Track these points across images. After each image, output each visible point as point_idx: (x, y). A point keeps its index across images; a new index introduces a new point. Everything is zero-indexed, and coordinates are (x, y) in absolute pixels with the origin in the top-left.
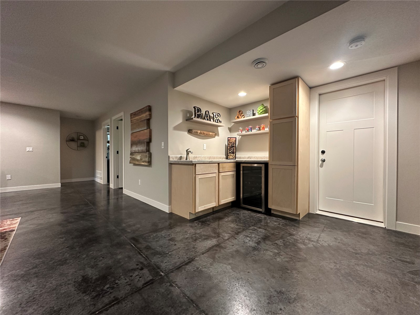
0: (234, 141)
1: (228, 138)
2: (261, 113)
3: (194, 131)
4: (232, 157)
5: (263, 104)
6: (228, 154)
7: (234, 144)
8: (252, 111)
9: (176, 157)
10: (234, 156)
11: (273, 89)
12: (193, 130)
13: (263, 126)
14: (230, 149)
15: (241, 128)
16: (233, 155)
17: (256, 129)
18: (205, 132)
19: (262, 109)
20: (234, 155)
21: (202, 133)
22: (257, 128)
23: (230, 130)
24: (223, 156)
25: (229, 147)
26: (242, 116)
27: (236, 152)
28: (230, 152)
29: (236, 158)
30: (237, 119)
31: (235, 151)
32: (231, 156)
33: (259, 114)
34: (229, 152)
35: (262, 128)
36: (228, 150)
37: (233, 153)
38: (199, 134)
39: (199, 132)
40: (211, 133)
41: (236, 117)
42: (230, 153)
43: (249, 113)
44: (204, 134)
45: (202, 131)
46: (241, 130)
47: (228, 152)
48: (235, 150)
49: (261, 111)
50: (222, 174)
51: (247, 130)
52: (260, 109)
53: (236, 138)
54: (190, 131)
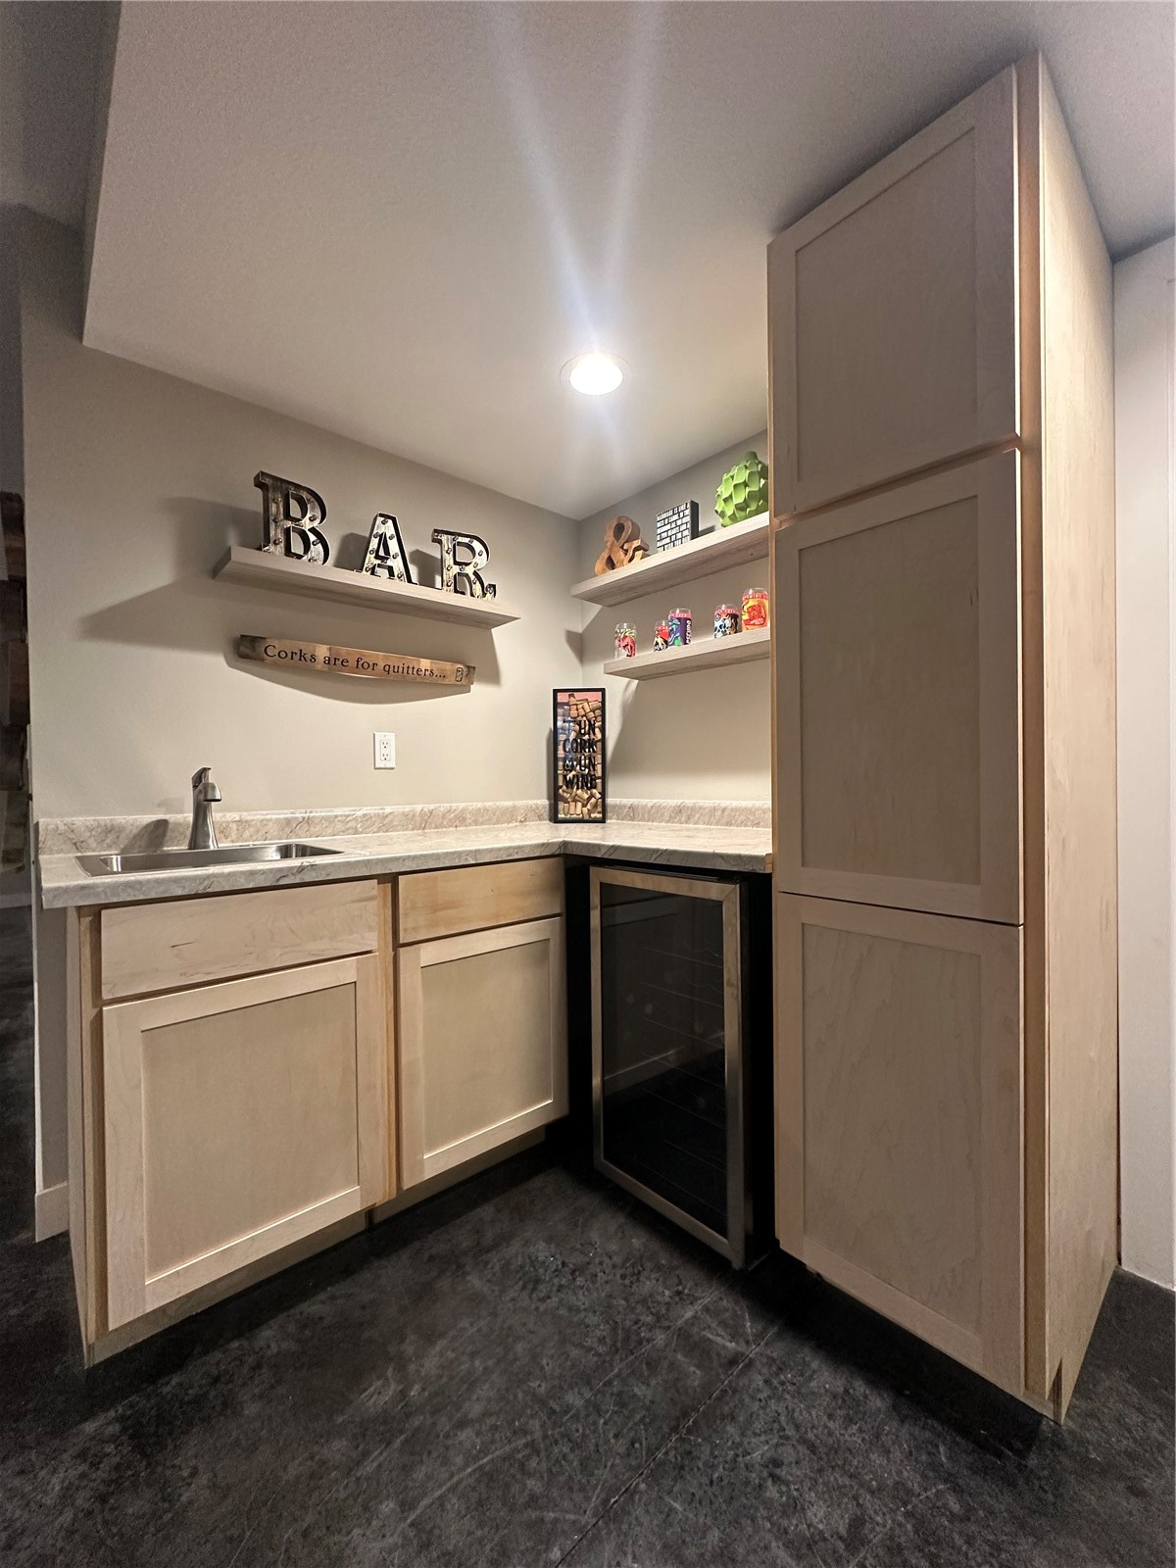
0: (593, 711)
1: (556, 692)
2: (739, 514)
3: (276, 645)
4: (584, 806)
5: (754, 455)
6: (556, 788)
7: (592, 727)
8: (687, 512)
9: (110, 830)
10: (593, 800)
11: (797, 251)
12: (269, 642)
13: (751, 603)
14: (571, 760)
15: (626, 630)
16: (586, 796)
17: (717, 624)
18: (380, 658)
19: (745, 484)
20: (592, 796)
21: (352, 663)
22: (720, 622)
23: (581, 646)
24: (531, 802)
25: (561, 747)
26: (630, 553)
27: (603, 778)
28: (570, 776)
29: (604, 812)
30: (604, 571)
31: (599, 773)
32: (575, 801)
33: (727, 521)
34: (565, 777)
35: (745, 617)
36: (561, 764)
37: (588, 782)
38: (320, 665)
39: (322, 652)
40: (425, 664)
41: (600, 565)
42: (569, 784)
43: (668, 527)
44: (360, 665)
45: (343, 650)
46: (627, 640)
47: (561, 778)
48: (599, 768)
49: (739, 499)
50: (429, 954)
51: (660, 640)
52: (733, 483)
53: (603, 691)
54: (247, 650)
